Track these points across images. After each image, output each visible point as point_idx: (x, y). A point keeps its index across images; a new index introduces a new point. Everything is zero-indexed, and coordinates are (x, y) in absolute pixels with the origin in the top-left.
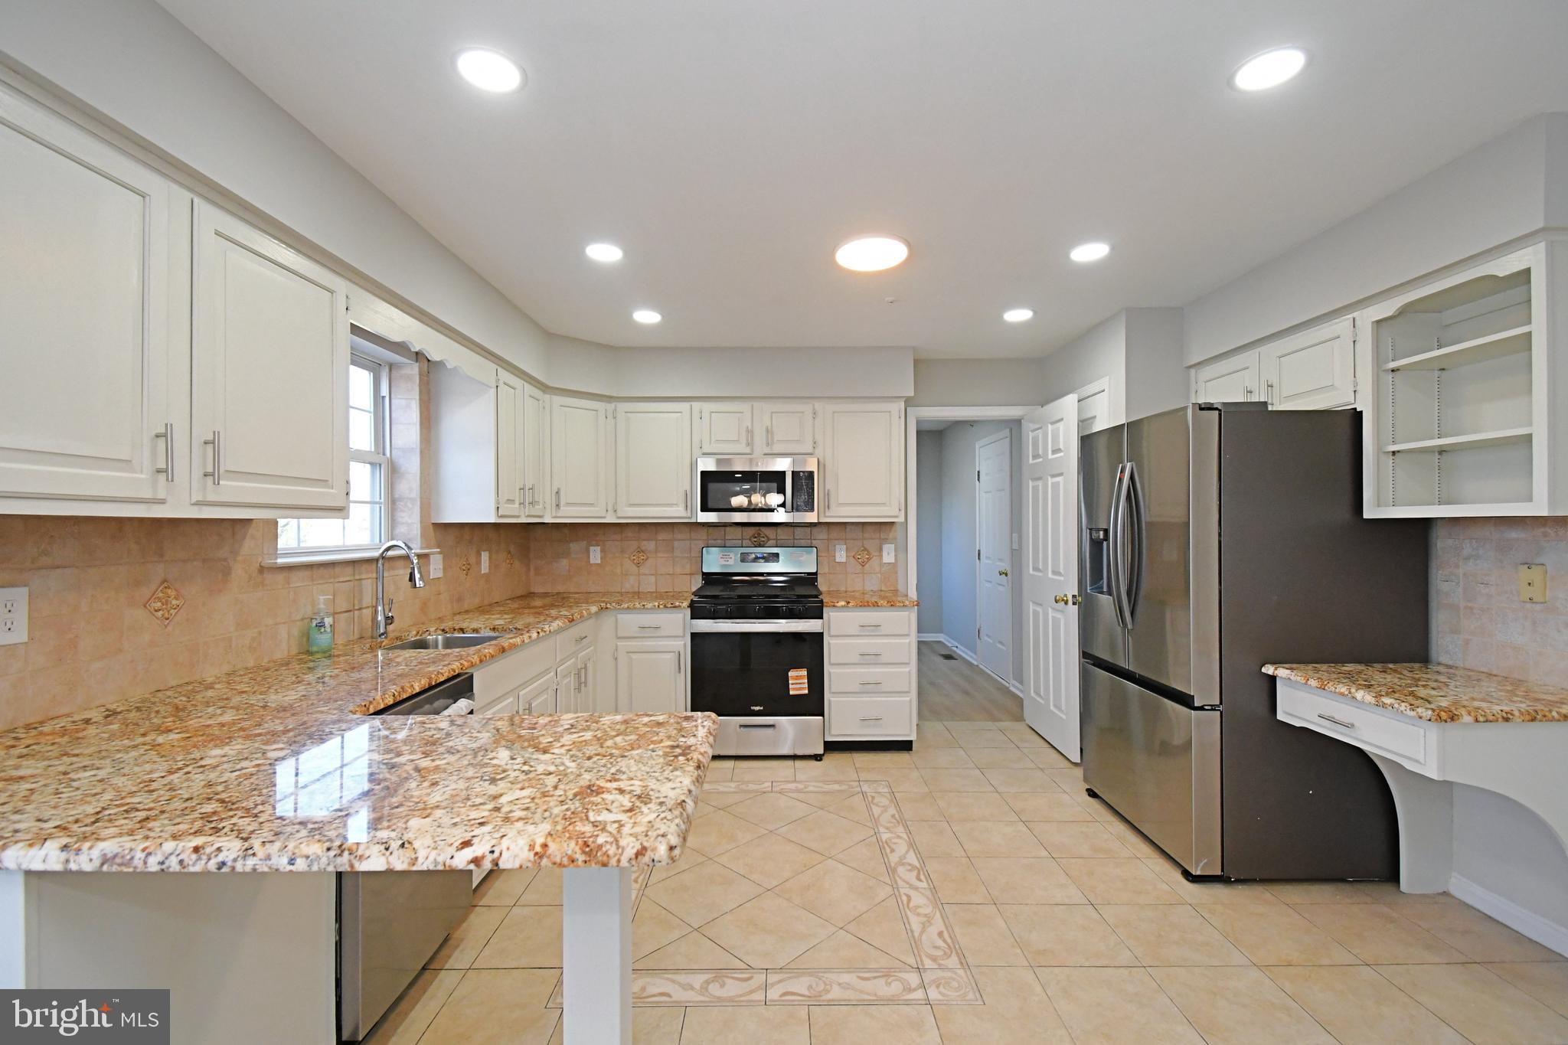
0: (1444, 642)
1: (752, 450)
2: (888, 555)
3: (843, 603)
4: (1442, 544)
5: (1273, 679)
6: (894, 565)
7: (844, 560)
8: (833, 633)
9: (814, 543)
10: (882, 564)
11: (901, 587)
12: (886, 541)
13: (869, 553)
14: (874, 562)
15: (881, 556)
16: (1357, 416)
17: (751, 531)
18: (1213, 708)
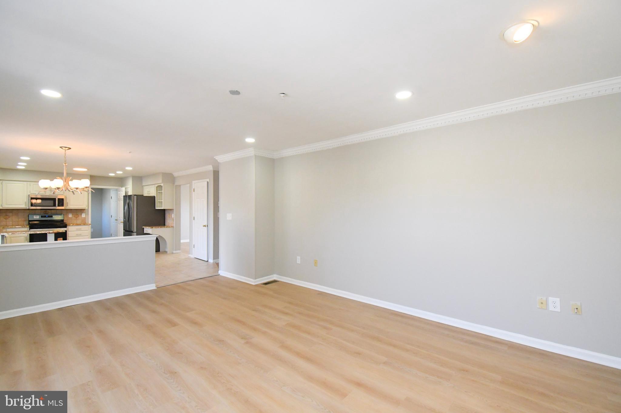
0: (167, 224)
1: (46, 193)
2: (83, 215)
3: (72, 225)
4: (166, 212)
5: (144, 228)
6: (85, 218)
7: (71, 217)
8: (69, 230)
9: (63, 213)
10: (82, 218)
11: (87, 222)
12: (83, 213)
13: (78, 215)
14: (80, 218)
15: (81, 216)
16: (155, 197)
17: (44, 211)
18: (136, 232)
